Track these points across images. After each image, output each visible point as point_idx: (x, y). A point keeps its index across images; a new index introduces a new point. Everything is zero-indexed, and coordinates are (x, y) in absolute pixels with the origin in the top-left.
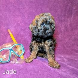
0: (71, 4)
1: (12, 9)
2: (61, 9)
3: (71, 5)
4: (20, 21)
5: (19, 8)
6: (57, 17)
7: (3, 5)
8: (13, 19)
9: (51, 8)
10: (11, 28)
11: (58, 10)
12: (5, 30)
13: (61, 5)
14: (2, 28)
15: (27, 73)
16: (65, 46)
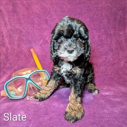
0: (121, 11)
1: (36, 21)
2: (108, 19)
3: (122, 13)
4: (48, 37)
5: (46, 20)
6: (103, 31)
7: (24, 16)
8: (37, 34)
9: (93, 18)
10: (34, 47)
11: (104, 21)
12: (26, 50)
13: (107, 13)
14: (23, 47)
15: (46, 116)
16: (121, 73)
